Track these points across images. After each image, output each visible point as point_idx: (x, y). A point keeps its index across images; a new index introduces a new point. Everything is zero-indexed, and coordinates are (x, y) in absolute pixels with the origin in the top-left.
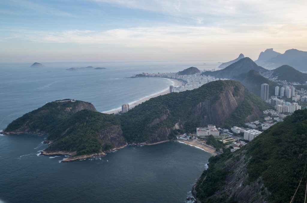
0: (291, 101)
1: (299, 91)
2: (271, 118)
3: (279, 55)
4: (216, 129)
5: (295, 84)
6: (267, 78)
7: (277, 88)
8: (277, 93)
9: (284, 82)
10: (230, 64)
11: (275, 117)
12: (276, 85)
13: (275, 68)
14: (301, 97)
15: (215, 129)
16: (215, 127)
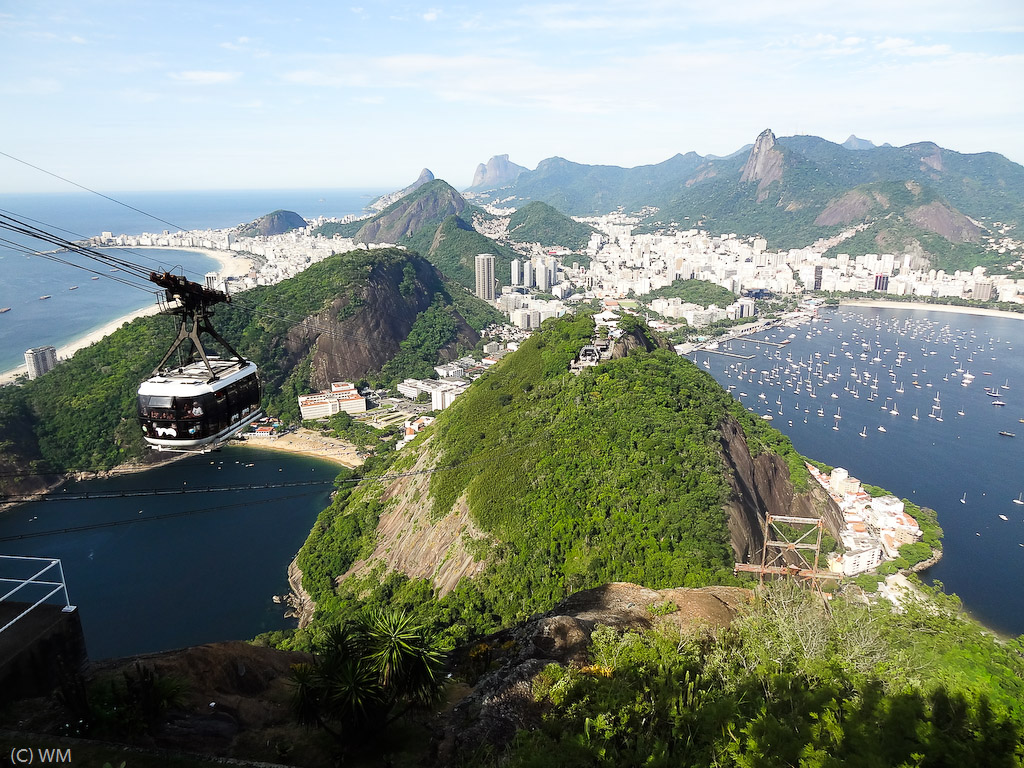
0: (547, 296)
1: (567, 269)
2: (502, 347)
3: (525, 174)
4: (356, 392)
5: (560, 252)
6: (493, 237)
7: (515, 264)
8: (515, 279)
9: (537, 247)
10: (394, 200)
11: (510, 341)
12: (513, 255)
13: (513, 210)
14: (572, 284)
15: (352, 392)
16: (352, 386)
